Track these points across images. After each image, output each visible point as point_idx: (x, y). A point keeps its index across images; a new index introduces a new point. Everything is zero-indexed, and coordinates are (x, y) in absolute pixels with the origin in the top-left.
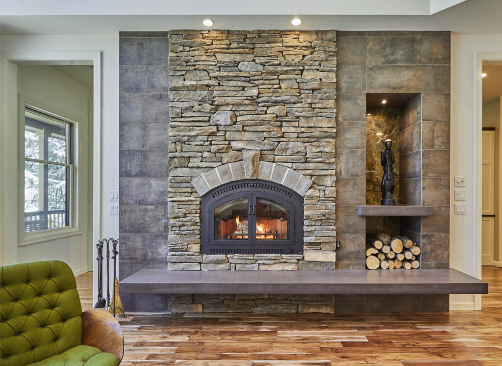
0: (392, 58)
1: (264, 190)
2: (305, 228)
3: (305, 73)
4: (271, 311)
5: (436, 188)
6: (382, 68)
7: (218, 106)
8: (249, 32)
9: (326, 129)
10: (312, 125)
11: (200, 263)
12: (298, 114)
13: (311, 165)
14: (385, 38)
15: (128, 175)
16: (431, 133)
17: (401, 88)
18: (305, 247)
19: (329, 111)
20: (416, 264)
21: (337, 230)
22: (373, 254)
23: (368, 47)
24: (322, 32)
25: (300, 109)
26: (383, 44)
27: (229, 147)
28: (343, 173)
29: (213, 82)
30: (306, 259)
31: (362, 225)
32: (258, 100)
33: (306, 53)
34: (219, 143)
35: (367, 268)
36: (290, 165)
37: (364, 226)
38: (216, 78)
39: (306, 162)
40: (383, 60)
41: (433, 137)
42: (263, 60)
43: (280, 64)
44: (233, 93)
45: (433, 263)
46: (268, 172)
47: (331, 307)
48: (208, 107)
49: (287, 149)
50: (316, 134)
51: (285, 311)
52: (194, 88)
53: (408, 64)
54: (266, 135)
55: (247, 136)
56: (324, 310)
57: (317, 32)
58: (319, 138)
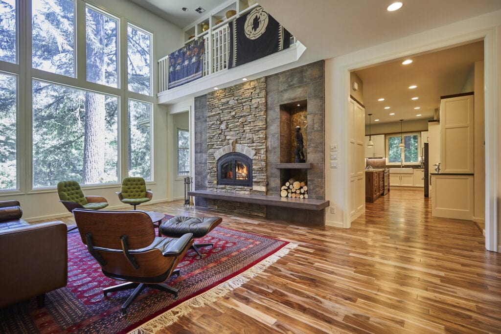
0: (292, 83)
1: (237, 157)
2: (253, 175)
3: (253, 100)
4: (240, 212)
5: (316, 153)
6: (286, 90)
7: (222, 121)
8: (232, 87)
9: (261, 126)
10: (255, 125)
11: (217, 189)
12: (249, 121)
13: (255, 144)
14: (288, 73)
15: (197, 153)
16: (312, 121)
17: (296, 99)
18: (253, 184)
19: (262, 117)
20: (306, 196)
21: (267, 176)
22: (284, 189)
23: (280, 80)
24: (260, 79)
25: (250, 118)
26: (287, 77)
27: (225, 139)
28: (270, 147)
29: (220, 112)
30: (253, 189)
31: (278, 173)
32: (236, 116)
33: (252, 91)
34: (222, 137)
35: (281, 196)
36: (246, 145)
37: (279, 174)
38: (221, 109)
39: (253, 143)
40: (287, 85)
41: (314, 124)
42: (236, 98)
43: (243, 99)
44: (227, 115)
45: (314, 196)
46: (239, 148)
47: (263, 214)
48: (218, 122)
49: (245, 137)
50: (257, 129)
51: (245, 213)
52: (214, 115)
53: (300, 85)
54: (238, 132)
55: (232, 133)
56: (260, 215)
57: (257, 80)
58: (258, 131)
